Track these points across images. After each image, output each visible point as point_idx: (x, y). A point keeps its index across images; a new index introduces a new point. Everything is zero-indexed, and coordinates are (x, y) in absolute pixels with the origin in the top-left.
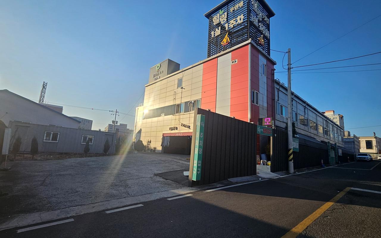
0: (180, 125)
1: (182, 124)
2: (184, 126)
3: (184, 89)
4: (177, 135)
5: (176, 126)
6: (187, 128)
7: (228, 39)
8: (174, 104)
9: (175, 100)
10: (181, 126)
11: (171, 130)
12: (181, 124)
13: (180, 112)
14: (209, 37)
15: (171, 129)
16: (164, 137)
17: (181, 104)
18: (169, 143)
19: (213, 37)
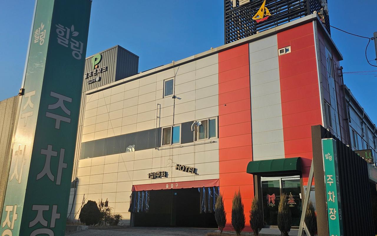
0: (174, 168)
1: (178, 165)
2: (185, 169)
3: (180, 99)
4: (167, 187)
5: (162, 170)
6: (189, 174)
7: (267, 11)
8: (158, 127)
9: (158, 119)
10: (177, 169)
11: (154, 178)
12: (175, 165)
13: (172, 143)
14: (227, 7)
15: (153, 176)
16: (136, 194)
17: (173, 128)
18: (149, 205)
19: (235, 7)
